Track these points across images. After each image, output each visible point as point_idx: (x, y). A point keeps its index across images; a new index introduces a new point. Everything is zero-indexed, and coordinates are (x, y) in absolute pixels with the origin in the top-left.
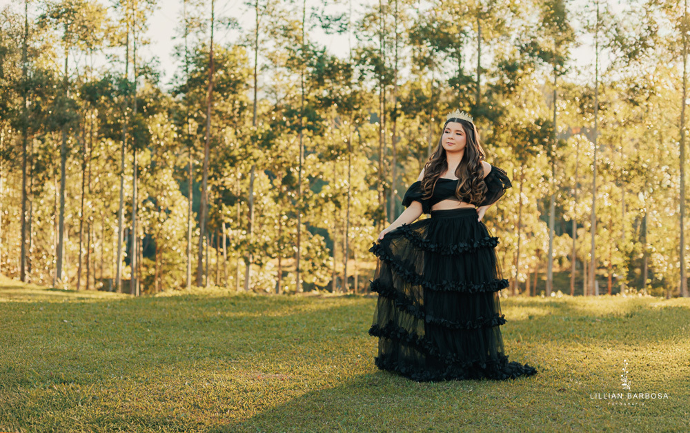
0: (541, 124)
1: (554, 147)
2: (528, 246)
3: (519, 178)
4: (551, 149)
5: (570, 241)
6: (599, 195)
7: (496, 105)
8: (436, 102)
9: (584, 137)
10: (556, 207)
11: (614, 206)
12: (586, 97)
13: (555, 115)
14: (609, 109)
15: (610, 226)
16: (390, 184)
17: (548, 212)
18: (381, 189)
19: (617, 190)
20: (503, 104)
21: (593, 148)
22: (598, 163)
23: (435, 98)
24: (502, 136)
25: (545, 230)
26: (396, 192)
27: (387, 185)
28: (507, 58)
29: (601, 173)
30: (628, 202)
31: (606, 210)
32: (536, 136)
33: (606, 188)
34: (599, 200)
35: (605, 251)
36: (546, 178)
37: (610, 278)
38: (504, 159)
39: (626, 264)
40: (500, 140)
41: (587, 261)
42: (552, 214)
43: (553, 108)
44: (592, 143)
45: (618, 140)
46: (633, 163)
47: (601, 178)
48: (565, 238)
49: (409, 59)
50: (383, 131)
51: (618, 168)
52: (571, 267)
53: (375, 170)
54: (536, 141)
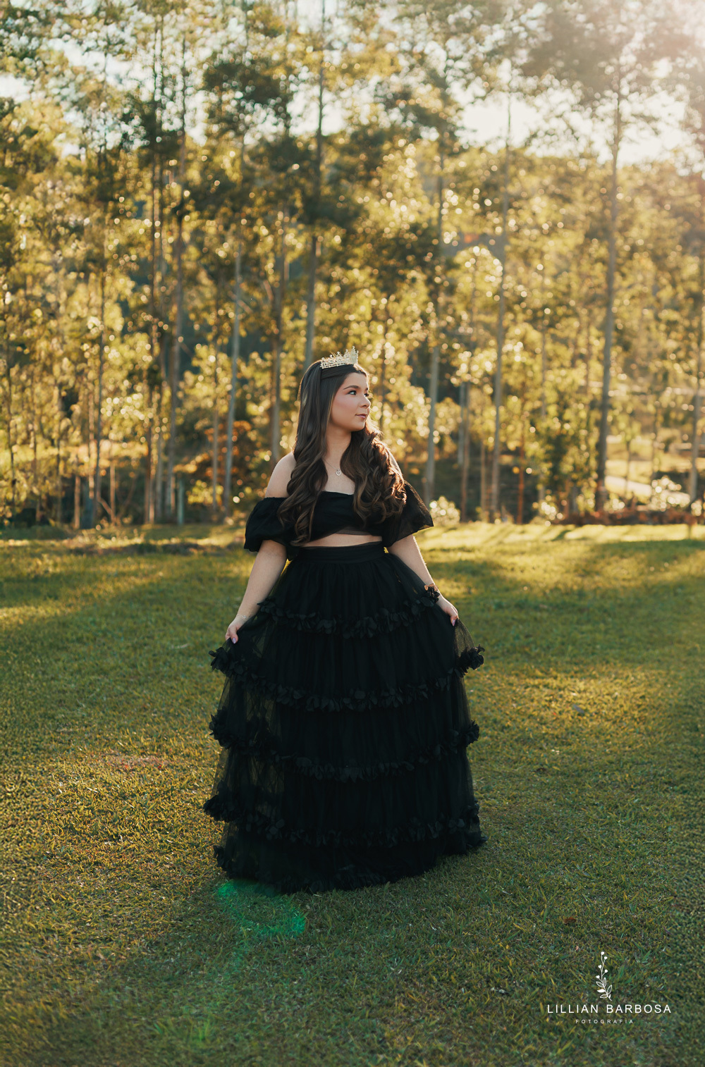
0: (419, 232)
1: (439, 269)
2: (394, 425)
3: (382, 317)
4: (434, 274)
5: (456, 409)
6: (508, 347)
7: (348, 200)
8: (248, 191)
9: (485, 252)
10: (441, 365)
11: (529, 362)
12: (489, 187)
13: (440, 215)
14: (525, 207)
15: (521, 392)
16: (171, 324)
17: (428, 371)
18: (155, 334)
19: (534, 335)
20: (359, 200)
21: (500, 269)
22: (507, 294)
23: (247, 185)
24: (358, 251)
25: (420, 399)
26: (181, 339)
27: (166, 327)
28: (365, 122)
29: (510, 309)
30: (551, 354)
31: (515, 367)
32: (411, 252)
33: (517, 331)
34: (507, 354)
35: (514, 432)
36: (425, 318)
37: (522, 477)
38: (358, 285)
39: (548, 456)
40: (355, 257)
41: (487, 447)
42: (433, 377)
43: (437, 205)
44: (497, 262)
45: (537, 255)
46: (560, 296)
47: (510, 316)
48: (448, 405)
49: (202, 115)
50: (157, 235)
51: (537, 303)
52: (456, 452)
53: (144, 299)
54: (410, 258)
